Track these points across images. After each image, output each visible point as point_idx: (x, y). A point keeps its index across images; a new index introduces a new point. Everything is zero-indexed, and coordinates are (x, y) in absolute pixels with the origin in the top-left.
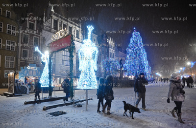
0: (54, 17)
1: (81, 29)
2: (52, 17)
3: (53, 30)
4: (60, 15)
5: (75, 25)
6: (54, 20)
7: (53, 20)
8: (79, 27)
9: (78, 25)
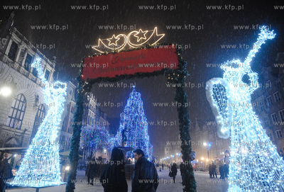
0: (15, 38)
1: (53, 70)
2: (11, 35)
3: (6, 58)
4: (25, 39)
5: (47, 62)
6: (13, 42)
7: (11, 41)
8: (51, 66)
9: (51, 63)
